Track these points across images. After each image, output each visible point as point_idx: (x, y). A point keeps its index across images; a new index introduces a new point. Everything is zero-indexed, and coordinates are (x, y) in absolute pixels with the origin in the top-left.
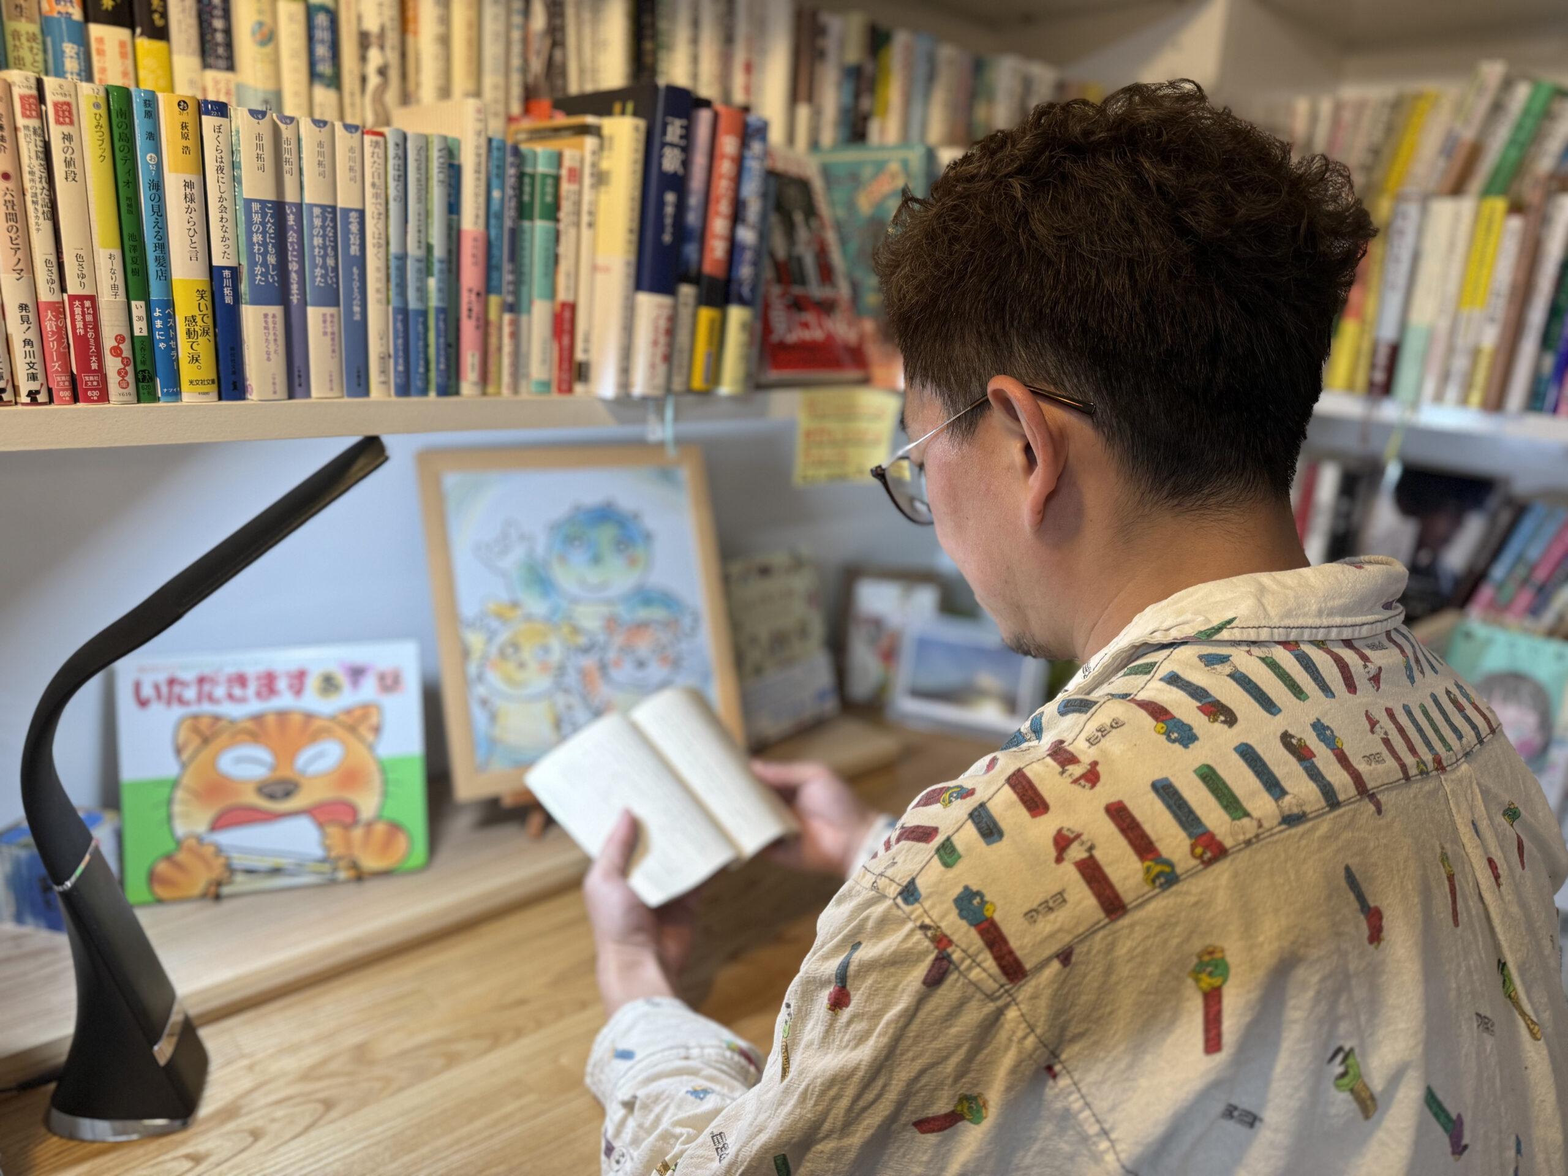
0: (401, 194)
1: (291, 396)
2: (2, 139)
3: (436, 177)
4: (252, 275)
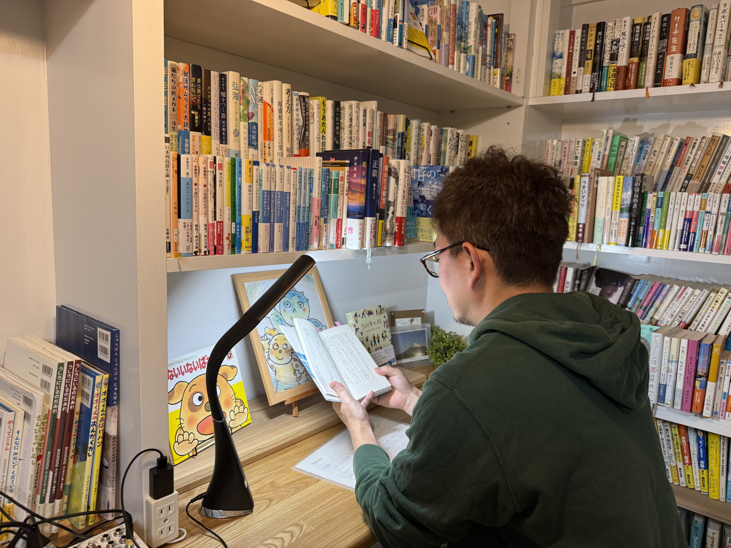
0: (300, 187)
1: (270, 251)
2: (205, 175)
3: (308, 181)
4: (263, 214)
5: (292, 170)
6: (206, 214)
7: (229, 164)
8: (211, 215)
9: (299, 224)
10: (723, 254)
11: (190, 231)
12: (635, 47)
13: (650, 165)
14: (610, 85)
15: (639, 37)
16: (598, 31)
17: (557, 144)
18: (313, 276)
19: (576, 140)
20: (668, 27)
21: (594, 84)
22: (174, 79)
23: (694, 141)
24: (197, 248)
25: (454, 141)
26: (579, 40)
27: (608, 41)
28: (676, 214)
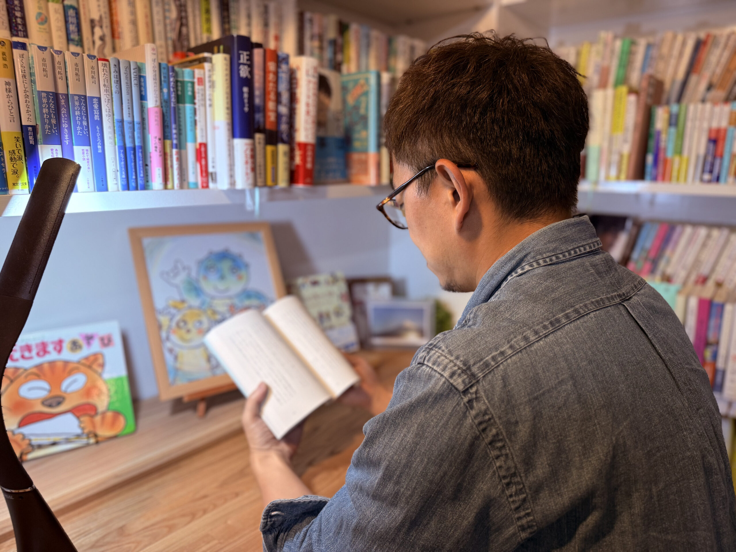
0: (119, 90)
3: (134, 82)
4: (44, 130)
5: (100, 62)
9: (124, 148)
28: (696, 134)
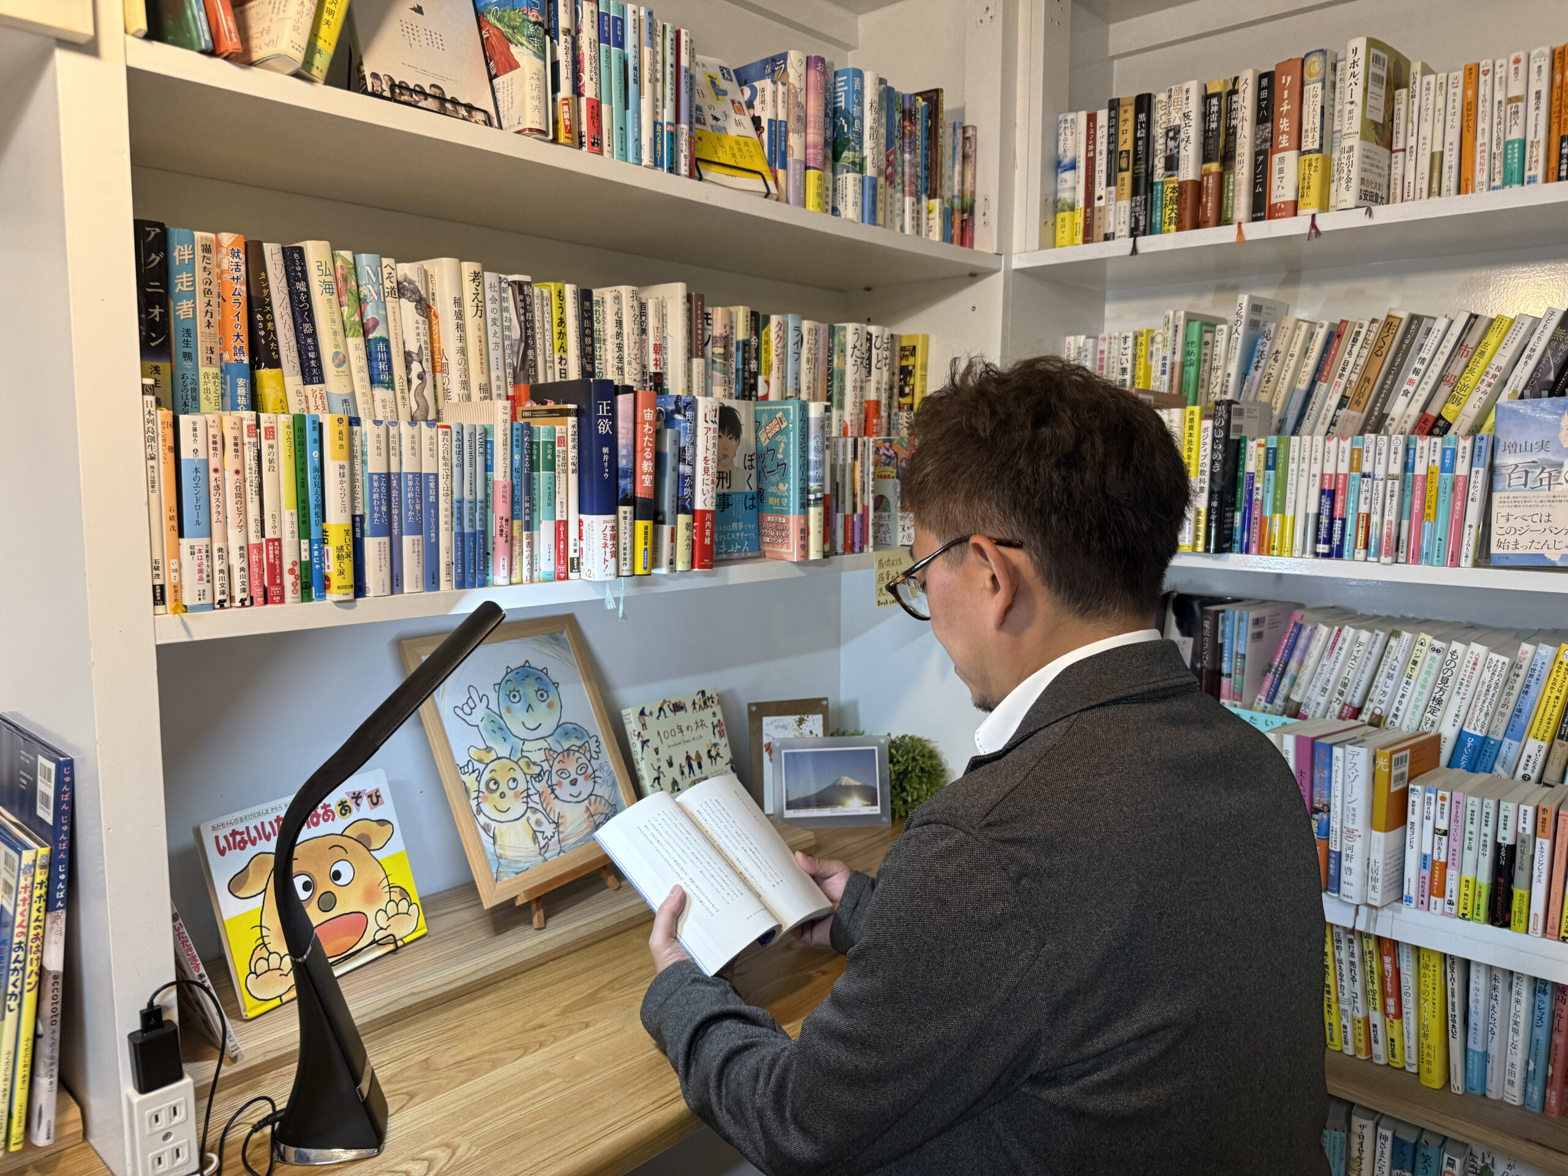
0: (460, 462)
1: (392, 593)
2: (236, 451)
3: (479, 450)
4: (372, 519)
5: (440, 430)
6: (244, 526)
7: (288, 427)
8: (253, 527)
9: (462, 535)
10: (1407, 562)
11: (204, 562)
12: (1211, 141)
13: (1268, 381)
14: (1167, 221)
15: (1218, 121)
16: (1137, 112)
17: (1085, 344)
18: (565, 635)
19: (1120, 334)
20: (1270, 99)
21: (1137, 221)
22: (208, 266)
23: (1357, 329)
24: (223, 593)
25: (865, 348)
26: (1105, 130)
27: (1160, 131)
28: (1303, 481)
